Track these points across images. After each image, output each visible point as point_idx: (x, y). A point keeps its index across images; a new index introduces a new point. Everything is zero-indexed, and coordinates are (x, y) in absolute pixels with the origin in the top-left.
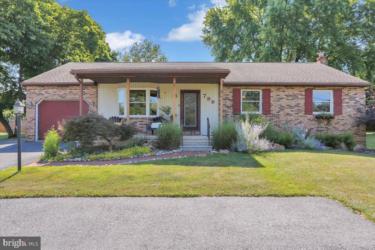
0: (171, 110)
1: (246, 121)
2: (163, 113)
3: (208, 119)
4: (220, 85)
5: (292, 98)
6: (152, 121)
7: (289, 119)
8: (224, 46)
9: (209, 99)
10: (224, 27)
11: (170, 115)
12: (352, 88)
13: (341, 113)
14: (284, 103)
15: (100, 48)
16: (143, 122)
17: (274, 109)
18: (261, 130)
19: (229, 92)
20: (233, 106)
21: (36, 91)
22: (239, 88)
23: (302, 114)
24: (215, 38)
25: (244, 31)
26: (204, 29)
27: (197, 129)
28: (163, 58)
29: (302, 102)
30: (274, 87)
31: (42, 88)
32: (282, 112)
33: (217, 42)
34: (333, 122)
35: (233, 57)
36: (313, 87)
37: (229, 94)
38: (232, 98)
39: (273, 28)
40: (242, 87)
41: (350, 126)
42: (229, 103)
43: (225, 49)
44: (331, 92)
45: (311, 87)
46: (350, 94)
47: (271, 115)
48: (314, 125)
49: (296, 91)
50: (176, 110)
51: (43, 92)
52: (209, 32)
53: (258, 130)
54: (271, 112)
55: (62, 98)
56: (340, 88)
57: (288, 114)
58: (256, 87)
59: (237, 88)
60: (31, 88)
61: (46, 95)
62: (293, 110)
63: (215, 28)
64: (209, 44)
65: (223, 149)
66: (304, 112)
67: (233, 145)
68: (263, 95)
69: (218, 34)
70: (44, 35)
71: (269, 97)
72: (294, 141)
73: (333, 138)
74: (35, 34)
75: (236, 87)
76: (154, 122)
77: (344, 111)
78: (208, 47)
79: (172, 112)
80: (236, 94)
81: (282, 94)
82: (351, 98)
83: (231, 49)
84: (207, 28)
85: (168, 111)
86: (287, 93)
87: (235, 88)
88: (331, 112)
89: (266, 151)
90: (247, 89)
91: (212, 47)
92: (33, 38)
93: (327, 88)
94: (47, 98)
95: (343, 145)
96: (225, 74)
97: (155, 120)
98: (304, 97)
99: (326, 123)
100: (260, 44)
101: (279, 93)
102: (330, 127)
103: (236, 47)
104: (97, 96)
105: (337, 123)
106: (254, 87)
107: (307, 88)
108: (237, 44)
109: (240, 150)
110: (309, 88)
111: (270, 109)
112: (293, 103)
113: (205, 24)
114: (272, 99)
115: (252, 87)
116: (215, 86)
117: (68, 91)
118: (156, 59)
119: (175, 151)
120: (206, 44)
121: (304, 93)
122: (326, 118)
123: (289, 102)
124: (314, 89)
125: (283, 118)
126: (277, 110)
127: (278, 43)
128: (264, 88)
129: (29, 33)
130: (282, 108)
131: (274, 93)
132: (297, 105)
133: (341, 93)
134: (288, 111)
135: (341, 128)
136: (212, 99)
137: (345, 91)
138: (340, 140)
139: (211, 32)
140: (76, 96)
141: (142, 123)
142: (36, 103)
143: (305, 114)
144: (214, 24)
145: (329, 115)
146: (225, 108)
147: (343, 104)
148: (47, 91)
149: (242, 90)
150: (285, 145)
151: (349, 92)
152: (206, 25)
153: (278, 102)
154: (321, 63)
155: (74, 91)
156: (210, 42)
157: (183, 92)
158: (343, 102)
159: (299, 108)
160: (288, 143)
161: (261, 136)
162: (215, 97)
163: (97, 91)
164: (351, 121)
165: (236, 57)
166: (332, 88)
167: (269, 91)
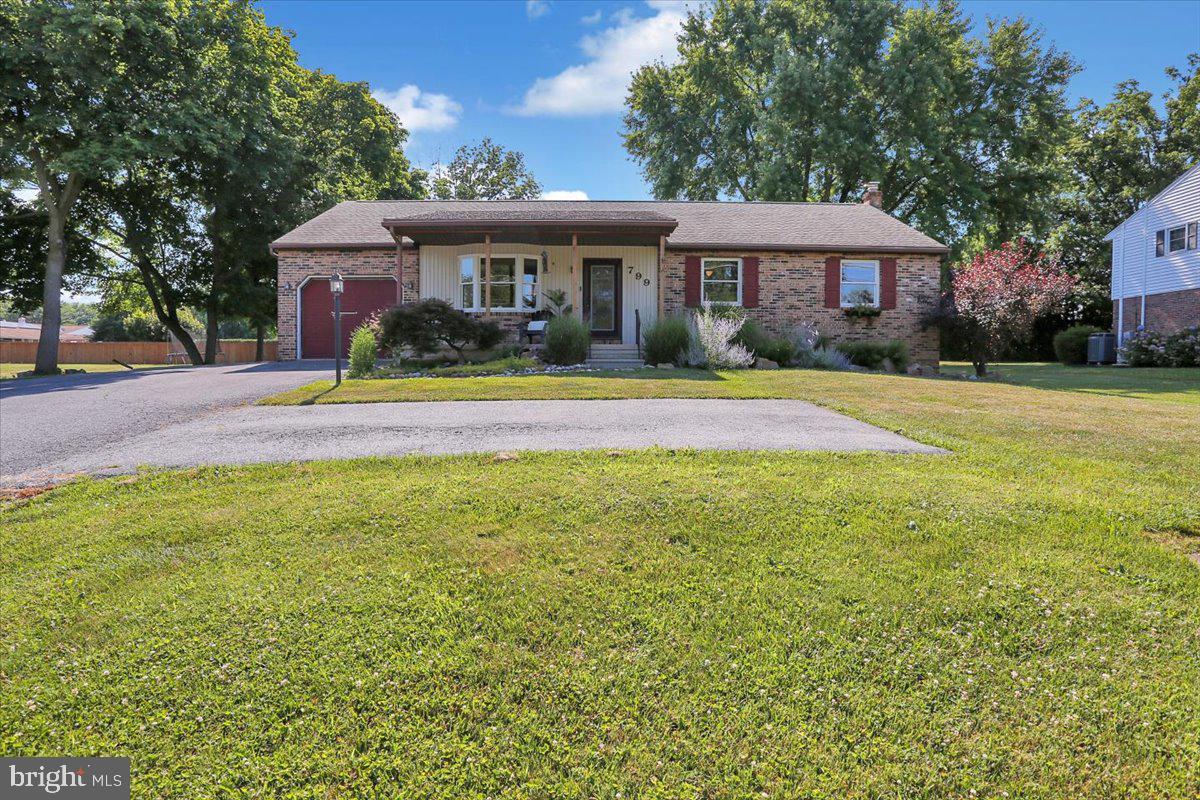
0: (566, 297)
1: (706, 315)
2: (550, 303)
3: (637, 311)
4: (659, 250)
5: (800, 276)
6: (527, 320)
7: (795, 317)
8: (676, 158)
9: (639, 276)
10: (675, 114)
11: (563, 307)
12: (915, 256)
13: (893, 306)
14: (784, 284)
15: (393, 165)
16: (510, 320)
17: (766, 297)
18: (732, 331)
19: (678, 264)
20: (686, 289)
21: (297, 260)
22: (699, 254)
23: (819, 306)
24: (654, 140)
25: (721, 122)
26: (628, 118)
27: (616, 334)
28: (530, 186)
29: (820, 283)
30: (765, 254)
31: (309, 255)
32: (780, 303)
33: (660, 147)
34: (878, 323)
35: (696, 184)
36: (841, 255)
37: (677, 265)
38: (683, 274)
39: (786, 119)
40: (704, 254)
41: (909, 331)
42: (679, 285)
43: (677, 165)
44: (877, 264)
45: (837, 255)
46: (912, 269)
47: (760, 309)
48: (842, 329)
49: (808, 262)
50: (575, 298)
51: (311, 262)
52: (641, 124)
53: (726, 329)
54: (760, 303)
55: (349, 274)
56: (894, 256)
57: (791, 307)
58: (731, 254)
59: (694, 254)
60: (288, 254)
61: (317, 269)
62: (801, 298)
63: (655, 116)
64: (639, 154)
65: (664, 362)
66: (823, 303)
67: (682, 356)
68: (743, 270)
69: (662, 130)
70: (283, 140)
71: (756, 273)
72: (796, 353)
73: (869, 351)
74: (264, 138)
75: (692, 253)
76: (533, 320)
77: (899, 300)
78: (638, 159)
79: (569, 301)
80: (692, 267)
81: (781, 268)
82: (914, 277)
83: (691, 166)
84: (636, 114)
85: (559, 298)
86: (790, 265)
87: (689, 254)
88: (876, 304)
89: (740, 367)
90: (712, 257)
91: (648, 159)
92: (261, 148)
93: (868, 256)
94: (318, 274)
95: (887, 363)
96: (669, 228)
97: (536, 317)
98: (824, 274)
99: (864, 325)
100: (758, 158)
101: (775, 265)
102: (873, 332)
103: (702, 162)
104: (418, 271)
105: (885, 325)
106: (728, 254)
107: (829, 255)
108: (704, 153)
109: (693, 363)
110: (834, 256)
111: (757, 296)
112: (803, 285)
113: (631, 104)
114: (761, 277)
115: (722, 253)
116: (652, 250)
117: (360, 259)
118: (512, 186)
119: (579, 365)
120: (633, 153)
121: (823, 266)
122: (863, 314)
123: (794, 284)
124: (844, 258)
125: (782, 315)
126: (772, 298)
127: (798, 155)
128: (746, 255)
129: (253, 136)
130: (781, 295)
131: (765, 266)
132: (810, 290)
133: (895, 267)
134: (793, 300)
135: (894, 335)
136: (644, 277)
137: (902, 262)
138: (880, 352)
139: (645, 124)
140: (376, 271)
141: (509, 322)
142: (297, 285)
143: (825, 306)
144: (652, 104)
145: (870, 308)
146: (671, 295)
147: (898, 288)
148: (319, 260)
149: (703, 260)
150: (779, 362)
151: (910, 264)
152: (632, 107)
153: (773, 284)
154: (871, 204)
155: (372, 260)
156: (643, 148)
157: (588, 263)
158: (899, 283)
159: (814, 295)
160: (785, 356)
161: (732, 342)
162: (650, 273)
163: (418, 259)
164: (913, 320)
165: (705, 185)
166: (877, 256)
167: (756, 261)
